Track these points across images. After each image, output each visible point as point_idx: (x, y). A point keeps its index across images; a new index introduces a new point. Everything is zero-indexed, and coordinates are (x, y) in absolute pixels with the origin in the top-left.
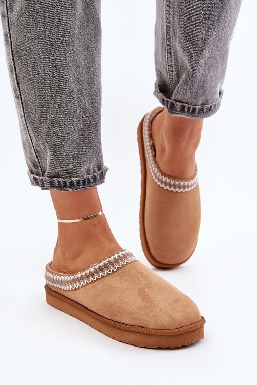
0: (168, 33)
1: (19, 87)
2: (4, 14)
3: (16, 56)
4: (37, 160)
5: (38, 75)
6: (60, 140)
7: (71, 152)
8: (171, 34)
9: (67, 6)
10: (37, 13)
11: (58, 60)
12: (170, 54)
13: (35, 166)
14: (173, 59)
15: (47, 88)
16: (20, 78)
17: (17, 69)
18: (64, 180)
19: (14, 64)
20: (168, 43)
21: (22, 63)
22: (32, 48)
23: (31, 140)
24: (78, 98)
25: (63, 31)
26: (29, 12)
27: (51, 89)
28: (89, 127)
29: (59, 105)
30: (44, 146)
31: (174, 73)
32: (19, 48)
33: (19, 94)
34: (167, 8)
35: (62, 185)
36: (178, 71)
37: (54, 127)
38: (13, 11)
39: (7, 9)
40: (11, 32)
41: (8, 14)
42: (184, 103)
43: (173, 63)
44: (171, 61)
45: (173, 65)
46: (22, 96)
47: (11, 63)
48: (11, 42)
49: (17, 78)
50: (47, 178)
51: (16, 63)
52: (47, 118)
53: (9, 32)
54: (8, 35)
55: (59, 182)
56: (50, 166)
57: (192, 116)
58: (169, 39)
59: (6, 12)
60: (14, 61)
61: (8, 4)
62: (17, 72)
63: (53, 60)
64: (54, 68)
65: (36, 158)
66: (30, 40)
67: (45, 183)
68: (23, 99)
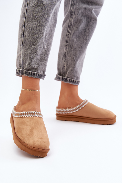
0: (65, 55)
1: (24, 33)
2: (26, 6)
3: (26, 21)
4: (22, 64)
5: (33, 30)
6: (35, 56)
7: (36, 62)
8: (66, 55)
9: (51, 8)
10: (40, 7)
11: (43, 26)
12: (65, 62)
13: (20, 66)
14: (66, 63)
15: (36, 35)
16: (25, 30)
17: (25, 26)
18: (32, 72)
19: (25, 25)
20: (65, 58)
21: (28, 24)
22: (34, 19)
23: (22, 55)
24: (44, 43)
25: (47, 16)
26: (37, 6)
27: (37, 36)
28: (44, 55)
29: (38, 43)
30: (27, 57)
31: (65, 69)
32: (28, 18)
33: (23, 36)
34: (66, 46)
35: (30, 74)
36: (67, 68)
37: (34, 51)
38: (30, 5)
39: (28, 4)
40: (27, 12)
41: (27, 6)
42: (70, 78)
43: (66, 65)
44: (65, 65)
45: (66, 66)
46: (24, 37)
47: (23, 24)
48: (26, 16)
49: (24, 30)
50: (24, 70)
51: (25, 24)
52: (32, 47)
53: (26, 12)
54: (25, 13)
55: (29, 73)
56: (27, 65)
57: (73, 83)
58: (65, 57)
59: (27, 5)
60: (25, 23)
61: (28, 2)
62: (25, 28)
63: (41, 25)
64: (40, 28)
65: (22, 63)
66: (34, 16)
67: (23, 72)
68: (24, 38)
